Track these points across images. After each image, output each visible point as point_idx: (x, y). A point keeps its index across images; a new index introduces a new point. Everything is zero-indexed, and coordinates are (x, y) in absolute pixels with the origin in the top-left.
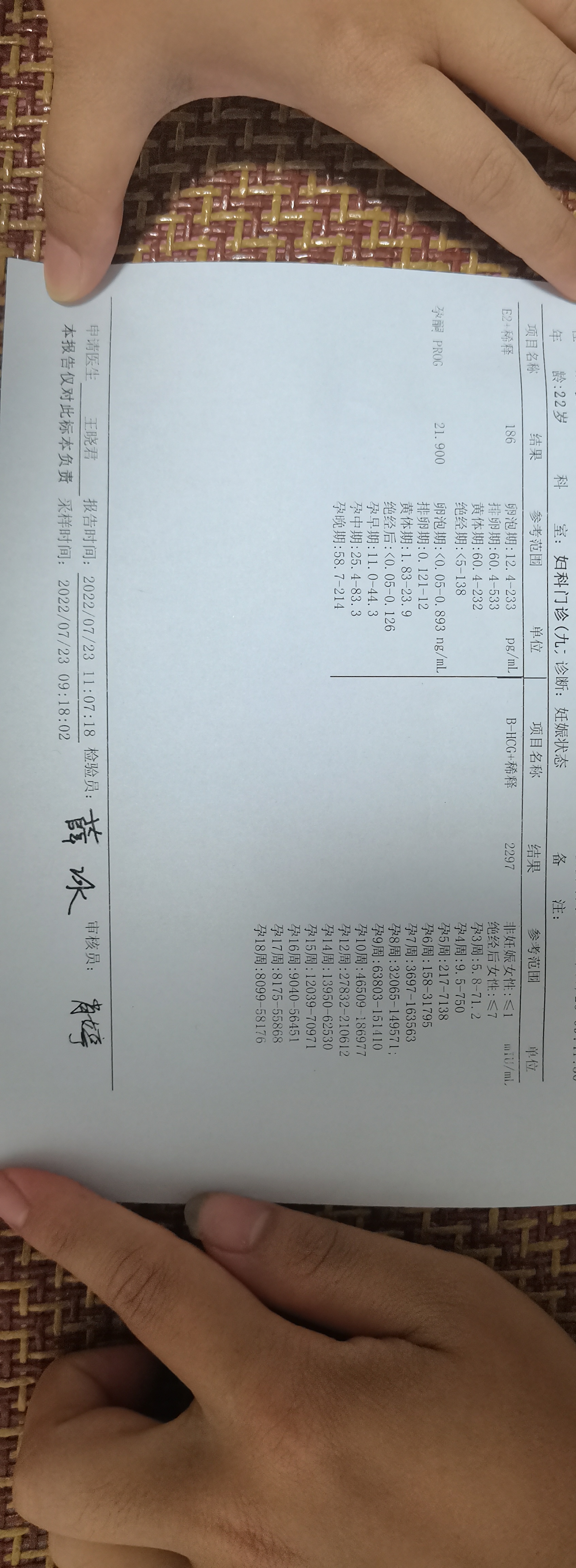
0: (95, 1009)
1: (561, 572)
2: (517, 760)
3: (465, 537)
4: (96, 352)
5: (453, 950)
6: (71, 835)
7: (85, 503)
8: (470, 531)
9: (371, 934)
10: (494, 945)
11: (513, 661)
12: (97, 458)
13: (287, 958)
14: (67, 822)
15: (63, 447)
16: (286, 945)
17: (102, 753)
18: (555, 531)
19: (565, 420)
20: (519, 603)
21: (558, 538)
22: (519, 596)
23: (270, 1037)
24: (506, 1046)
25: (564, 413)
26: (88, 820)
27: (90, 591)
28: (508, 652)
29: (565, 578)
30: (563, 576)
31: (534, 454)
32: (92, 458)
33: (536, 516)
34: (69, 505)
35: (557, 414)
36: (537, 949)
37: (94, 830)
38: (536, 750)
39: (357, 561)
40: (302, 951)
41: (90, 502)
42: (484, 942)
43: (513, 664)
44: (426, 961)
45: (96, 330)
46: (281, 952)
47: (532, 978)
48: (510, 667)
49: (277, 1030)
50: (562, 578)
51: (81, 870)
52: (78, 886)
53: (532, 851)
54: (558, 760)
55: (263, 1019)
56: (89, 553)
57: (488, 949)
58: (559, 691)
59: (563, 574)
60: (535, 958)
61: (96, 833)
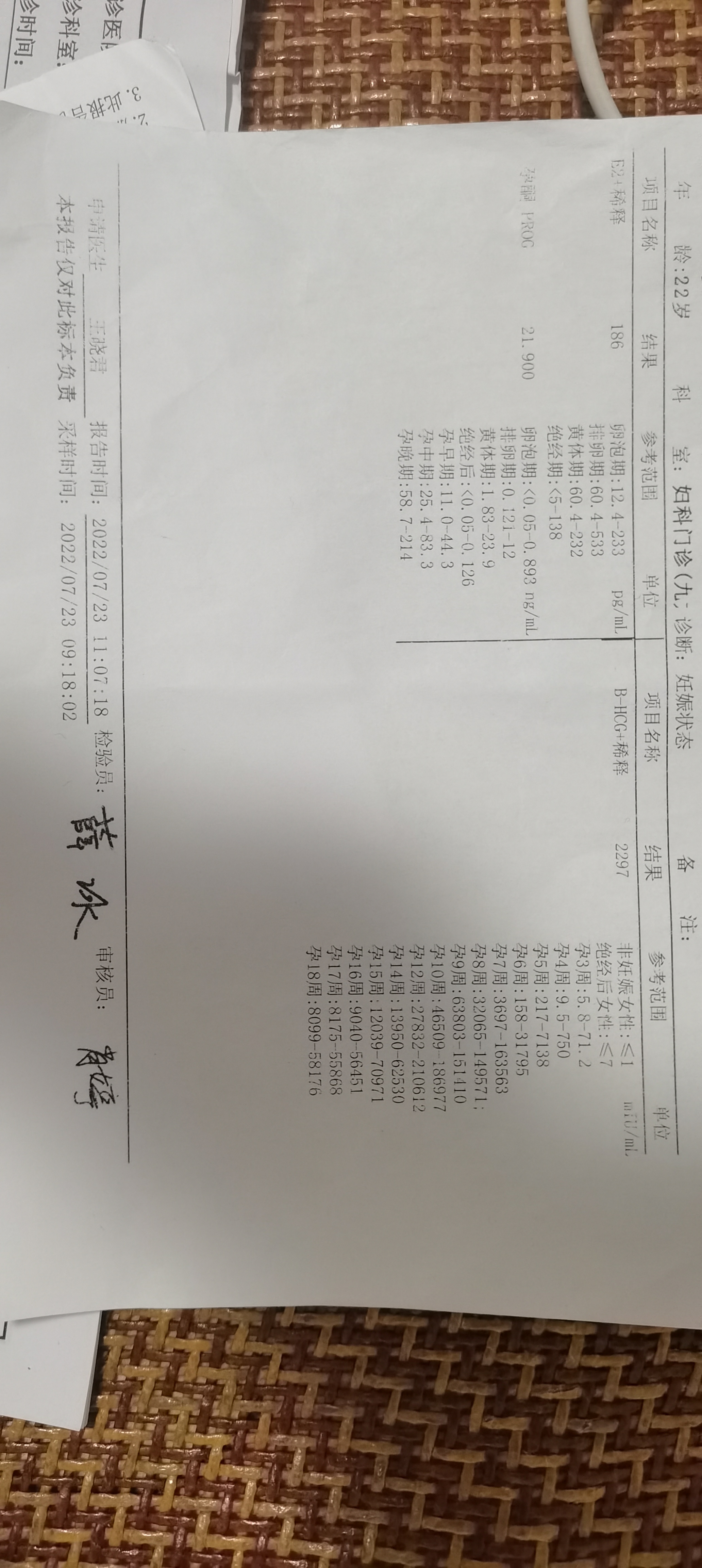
0: (107, 1059)
1: (682, 506)
2: (629, 740)
3: (560, 468)
4: (101, 235)
5: (553, 977)
6: (79, 839)
7: (93, 427)
8: (566, 460)
9: (450, 958)
10: (605, 972)
11: (621, 619)
12: (106, 371)
13: (346, 987)
14: (73, 822)
15: (63, 357)
16: (345, 972)
17: (117, 738)
18: (674, 455)
19: (688, 314)
20: (628, 547)
21: (678, 464)
22: (628, 538)
23: (326, 1087)
24: (626, 1105)
25: (686, 305)
26: (100, 819)
27: (100, 537)
28: (615, 608)
29: (688, 513)
30: (685, 511)
31: (648, 360)
32: (100, 370)
33: (649, 439)
34: (71, 430)
35: (676, 307)
36: (661, 978)
37: (107, 832)
38: (652, 728)
39: (427, 500)
40: (366, 979)
41: (98, 425)
42: (593, 967)
43: (621, 622)
44: (519, 991)
45: (100, 205)
46: (338, 980)
47: (656, 1015)
48: (617, 626)
49: (336, 1078)
50: (684, 513)
51: (90, 882)
52: (86, 902)
53: (650, 854)
54: (680, 739)
55: (318, 1065)
56: (99, 490)
57: (597, 977)
58: (680, 655)
59: (685, 508)
60: (659, 990)
61: (110, 836)
